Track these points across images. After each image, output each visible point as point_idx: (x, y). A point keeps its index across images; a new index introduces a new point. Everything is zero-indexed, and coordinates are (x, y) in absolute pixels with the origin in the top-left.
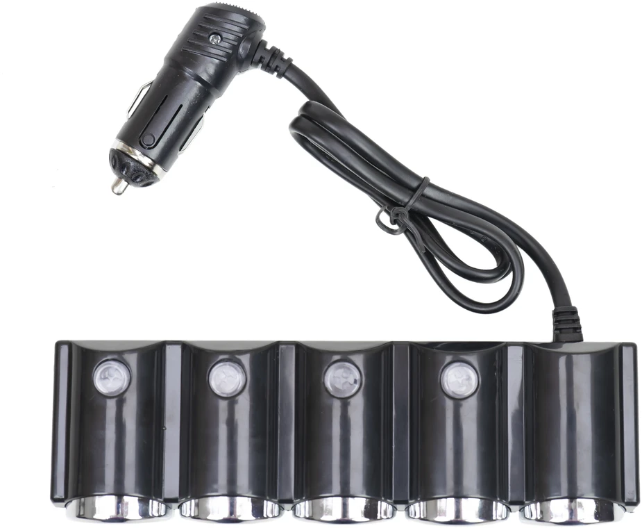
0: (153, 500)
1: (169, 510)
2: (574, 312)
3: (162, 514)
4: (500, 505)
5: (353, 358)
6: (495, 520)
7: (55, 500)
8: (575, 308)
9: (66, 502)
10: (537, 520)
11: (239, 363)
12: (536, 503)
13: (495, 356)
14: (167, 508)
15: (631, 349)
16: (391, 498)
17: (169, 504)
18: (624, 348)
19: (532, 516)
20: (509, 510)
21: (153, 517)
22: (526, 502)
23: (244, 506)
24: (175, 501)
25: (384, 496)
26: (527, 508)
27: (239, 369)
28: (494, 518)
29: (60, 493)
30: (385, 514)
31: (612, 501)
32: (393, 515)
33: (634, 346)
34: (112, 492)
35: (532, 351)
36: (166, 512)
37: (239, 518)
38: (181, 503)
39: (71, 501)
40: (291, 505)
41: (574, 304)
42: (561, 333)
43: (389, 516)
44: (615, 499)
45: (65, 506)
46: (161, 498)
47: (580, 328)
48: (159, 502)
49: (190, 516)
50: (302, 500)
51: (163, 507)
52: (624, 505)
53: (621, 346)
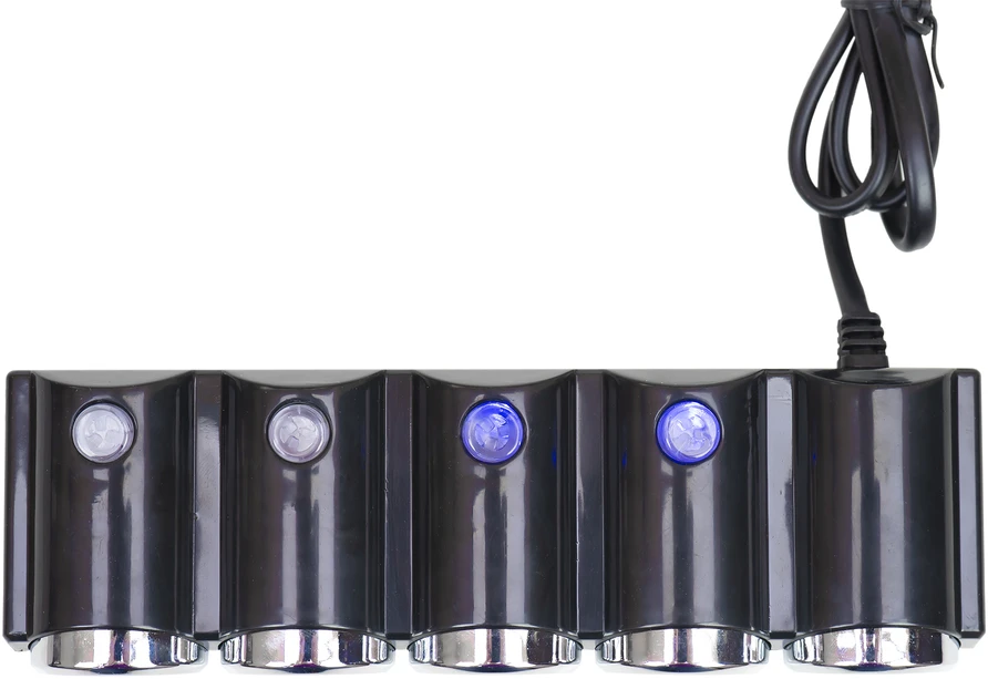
0: (177, 636)
1: (203, 652)
2: (875, 321)
3: (192, 659)
4: (754, 639)
5: (510, 397)
6: (747, 664)
7: (11, 637)
8: (875, 315)
9: (31, 640)
10: (815, 663)
11: (320, 406)
12: (813, 634)
13: (746, 391)
14: (200, 649)
15: (971, 380)
16: (573, 629)
17: (204, 643)
18: (960, 378)
19: (806, 656)
20: (768, 646)
21: (178, 663)
22: (798, 634)
23: (327, 644)
24: (213, 636)
25: (563, 626)
26: (797, 644)
27: (320, 416)
28: (746, 660)
29: (20, 626)
30: (565, 656)
31: (940, 631)
32: (576, 657)
33: (975, 375)
34: (105, 623)
35: (805, 383)
36: (198, 656)
37: (322, 665)
38: (223, 640)
39: (39, 639)
40: (407, 643)
41: (872, 308)
42: (851, 353)
43: (570, 657)
44: (945, 627)
45: (29, 647)
46: (190, 633)
47: (884, 347)
48: (188, 638)
49: (239, 662)
50: (426, 634)
51: (193, 646)
52: (958, 637)
53: (956, 375)
